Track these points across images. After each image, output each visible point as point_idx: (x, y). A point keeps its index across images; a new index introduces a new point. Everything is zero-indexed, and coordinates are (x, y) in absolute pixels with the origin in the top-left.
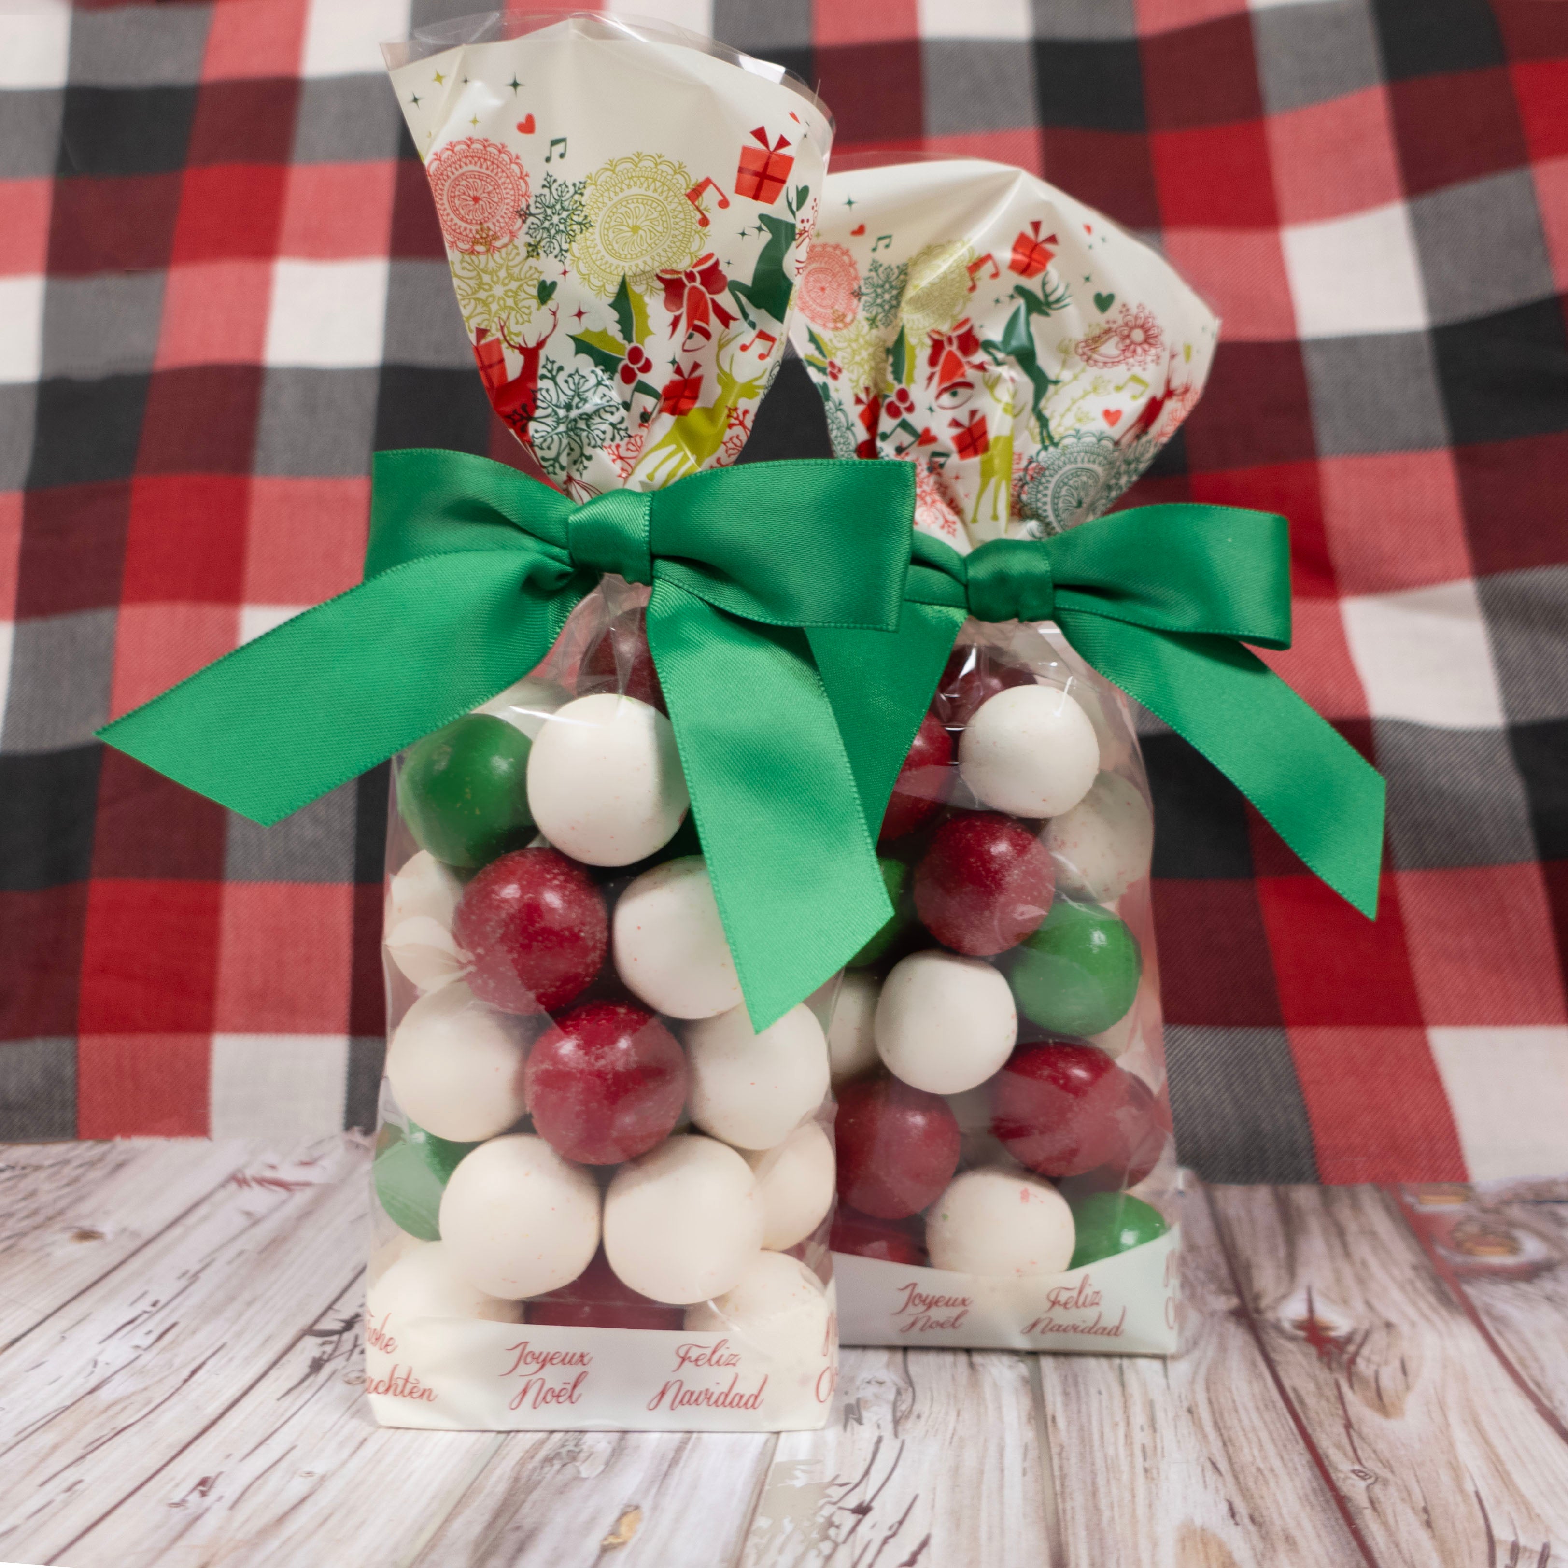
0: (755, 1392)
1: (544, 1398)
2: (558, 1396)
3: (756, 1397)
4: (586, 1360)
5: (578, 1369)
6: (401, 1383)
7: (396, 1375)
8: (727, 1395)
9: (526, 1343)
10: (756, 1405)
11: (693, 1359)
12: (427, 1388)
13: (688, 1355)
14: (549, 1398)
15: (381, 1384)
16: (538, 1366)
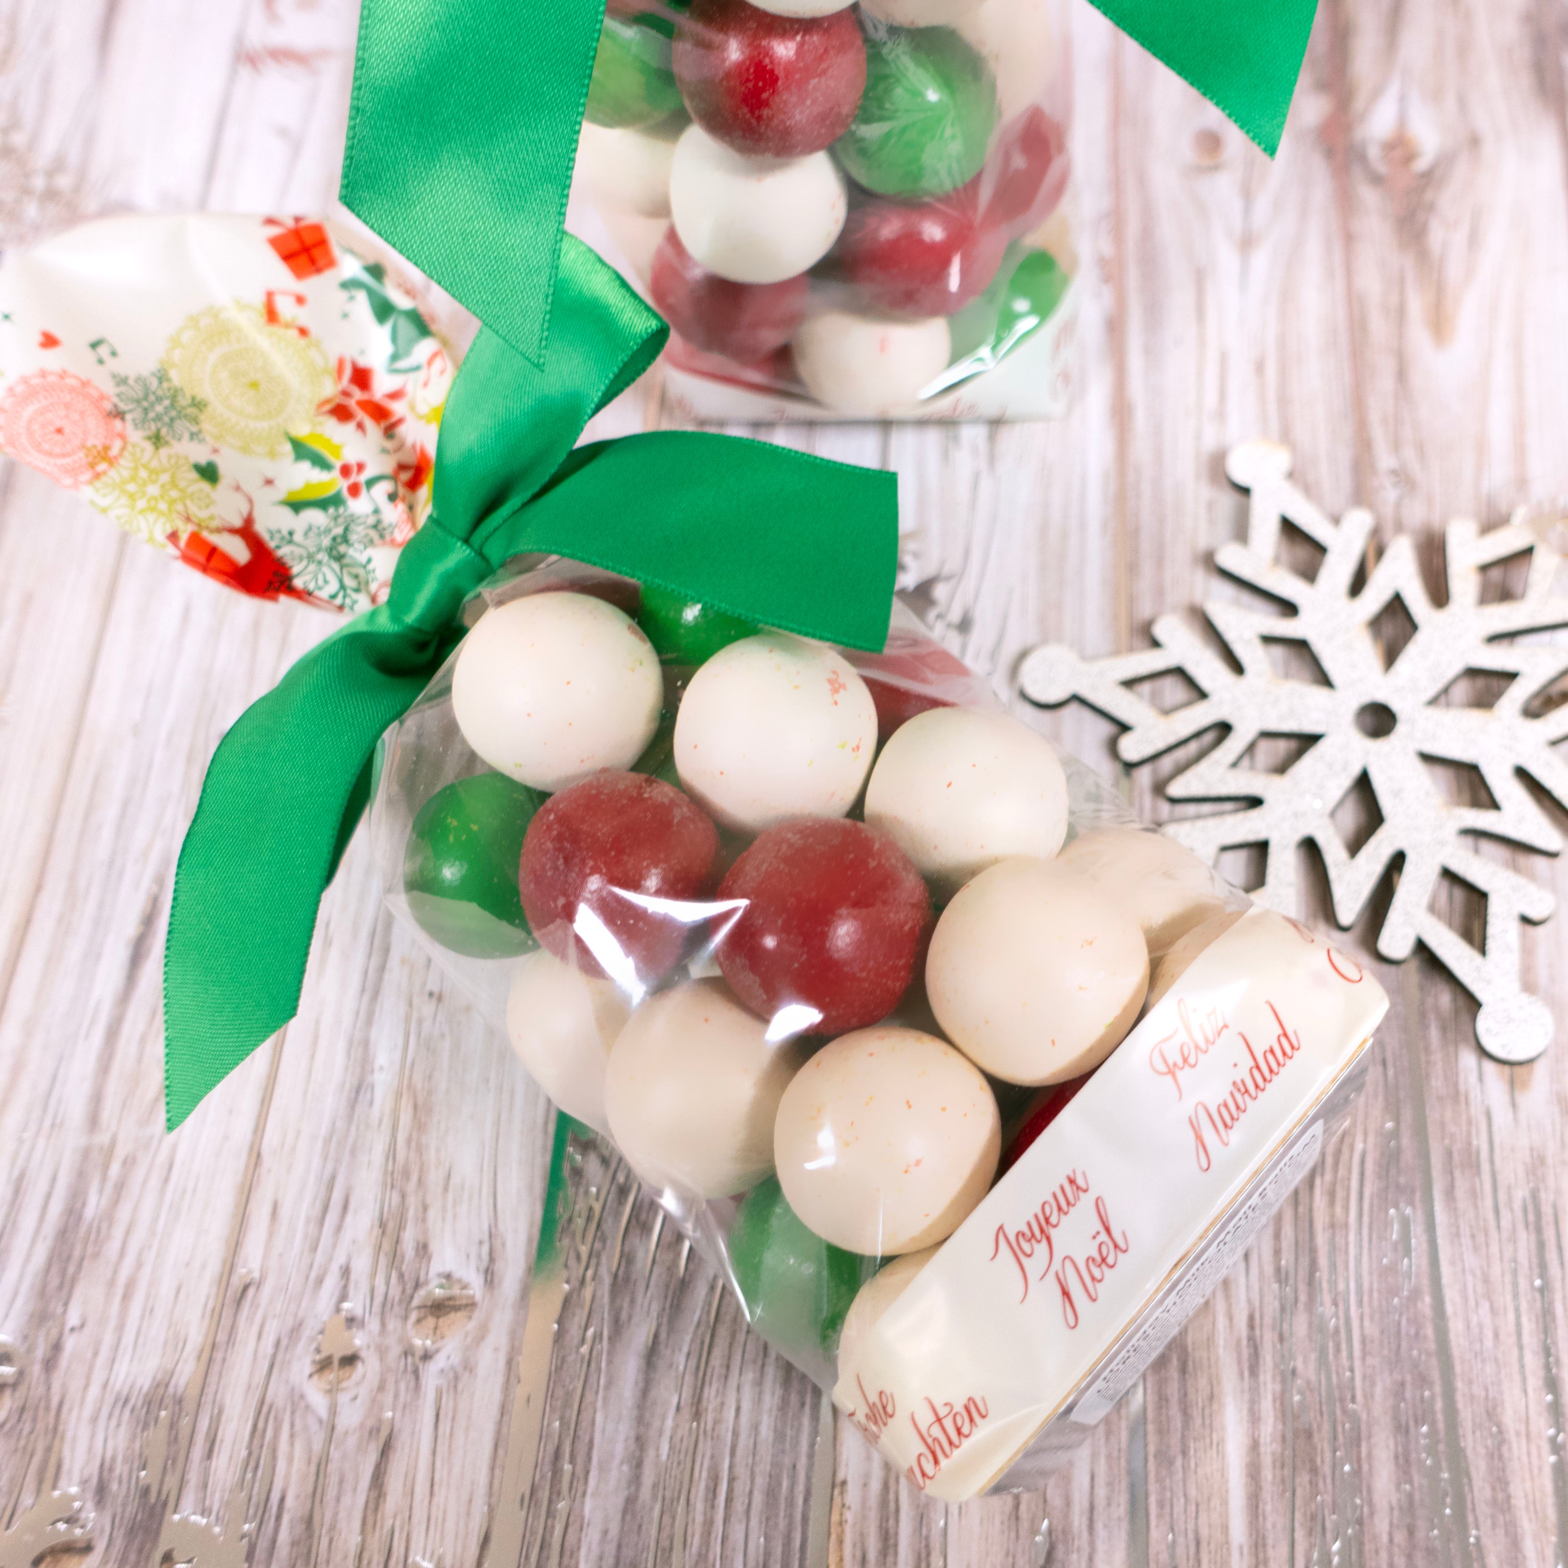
0: (1279, 1031)
1: (1093, 1278)
2: (1104, 1260)
3: (1285, 1035)
4: (1080, 1182)
5: (1086, 1202)
6: (936, 1431)
7: (924, 1429)
8: (1258, 1067)
9: (1001, 1228)
10: (1296, 1044)
11: (1180, 1062)
12: (964, 1401)
13: (1171, 1064)
14: (1097, 1273)
15: (923, 1460)
16: (1044, 1243)
